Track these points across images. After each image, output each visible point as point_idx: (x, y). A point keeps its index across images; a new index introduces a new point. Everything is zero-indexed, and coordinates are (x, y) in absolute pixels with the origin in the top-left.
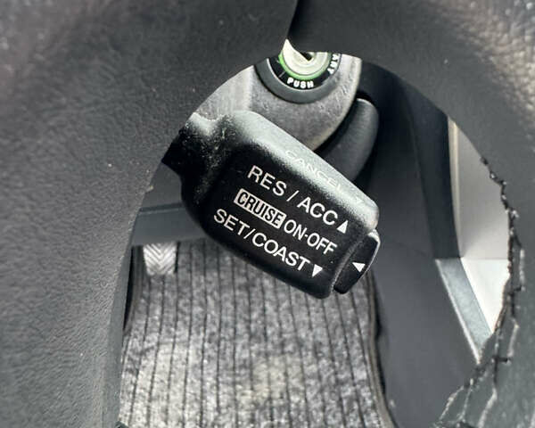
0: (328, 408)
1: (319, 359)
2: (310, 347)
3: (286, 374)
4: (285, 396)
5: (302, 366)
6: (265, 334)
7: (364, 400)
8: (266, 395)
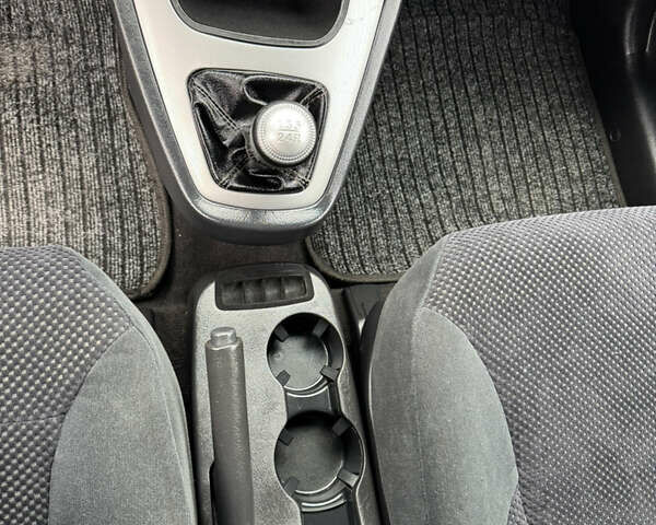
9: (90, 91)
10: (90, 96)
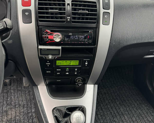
0: (25, 119)
1: (24, 108)
2: (22, 106)
3: (16, 112)
4: (15, 118)
5: (20, 110)
6: (11, 104)
7: (33, 116)
8: (10, 118)
9: (28, 118)
10: (28, 119)
